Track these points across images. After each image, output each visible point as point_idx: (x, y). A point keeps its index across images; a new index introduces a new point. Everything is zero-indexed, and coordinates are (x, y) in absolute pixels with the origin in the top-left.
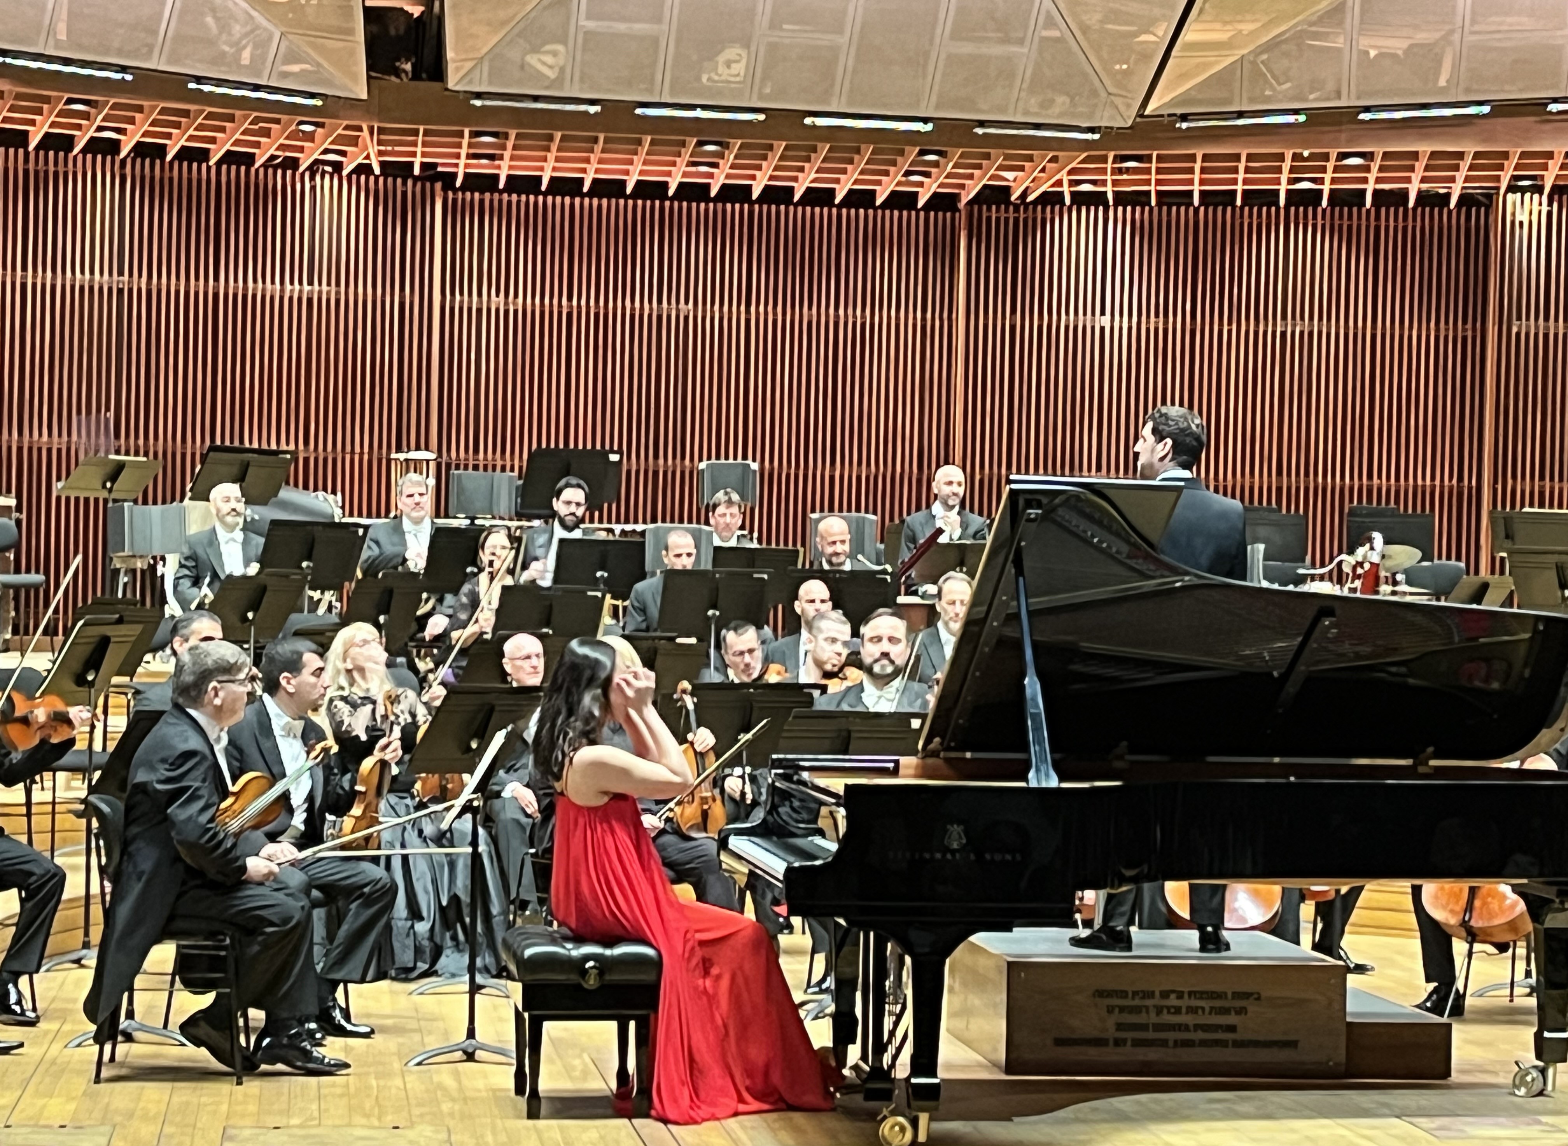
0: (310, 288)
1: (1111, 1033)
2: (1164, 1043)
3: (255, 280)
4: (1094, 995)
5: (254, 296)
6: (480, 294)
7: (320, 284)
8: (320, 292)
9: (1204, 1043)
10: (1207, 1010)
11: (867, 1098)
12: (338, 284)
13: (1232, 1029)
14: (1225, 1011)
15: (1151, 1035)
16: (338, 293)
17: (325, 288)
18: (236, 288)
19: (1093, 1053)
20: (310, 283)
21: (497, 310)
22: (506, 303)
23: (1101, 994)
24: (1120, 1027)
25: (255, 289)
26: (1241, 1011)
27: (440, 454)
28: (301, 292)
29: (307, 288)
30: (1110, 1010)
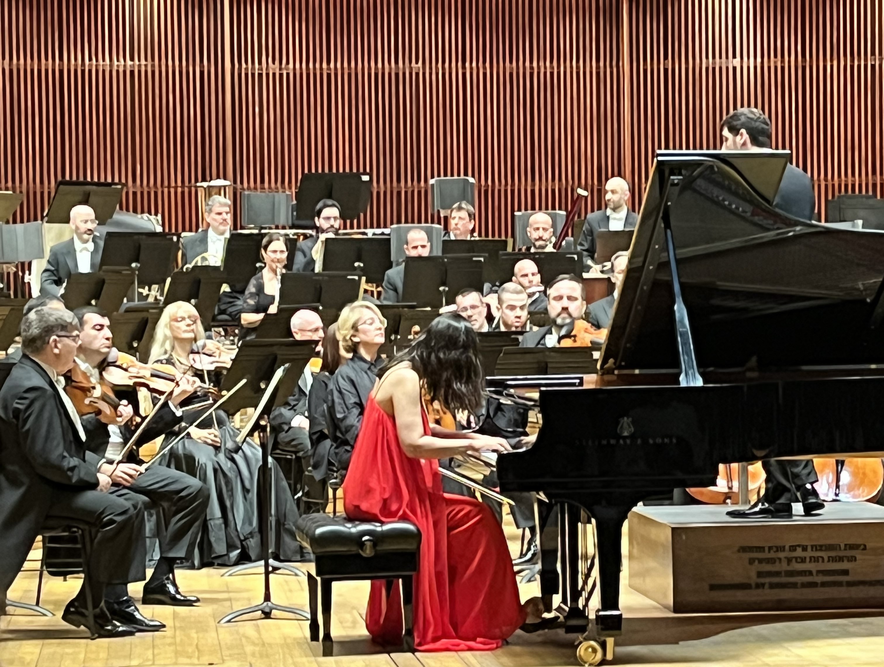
0: (132, 63)
1: (754, 579)
2: (794, 585)
3: (90, 59)
4: (739, 551)
5: (90, 71)
6: (260, 63)
7: (139, 60)
8: (140, 66)
9: (824, 584)
10: (826, 559)
11: (567, 632)
12: (153, 59)
13: (845, 572)
14: (841, 559)
15: (784, 580)
16: (153, 66)
17: (143, 62)
18: (76, 66)
19: (740, 595)
20: (132, 59)
21: (274, 74)
22: (280, 69)
23: (744, 549)
24: (760, 574)
25: (90, 65)
26: (853, 559)
27: (235, 182)
28: (125, 66)
29: (129, 63)
30: (751, 561)
